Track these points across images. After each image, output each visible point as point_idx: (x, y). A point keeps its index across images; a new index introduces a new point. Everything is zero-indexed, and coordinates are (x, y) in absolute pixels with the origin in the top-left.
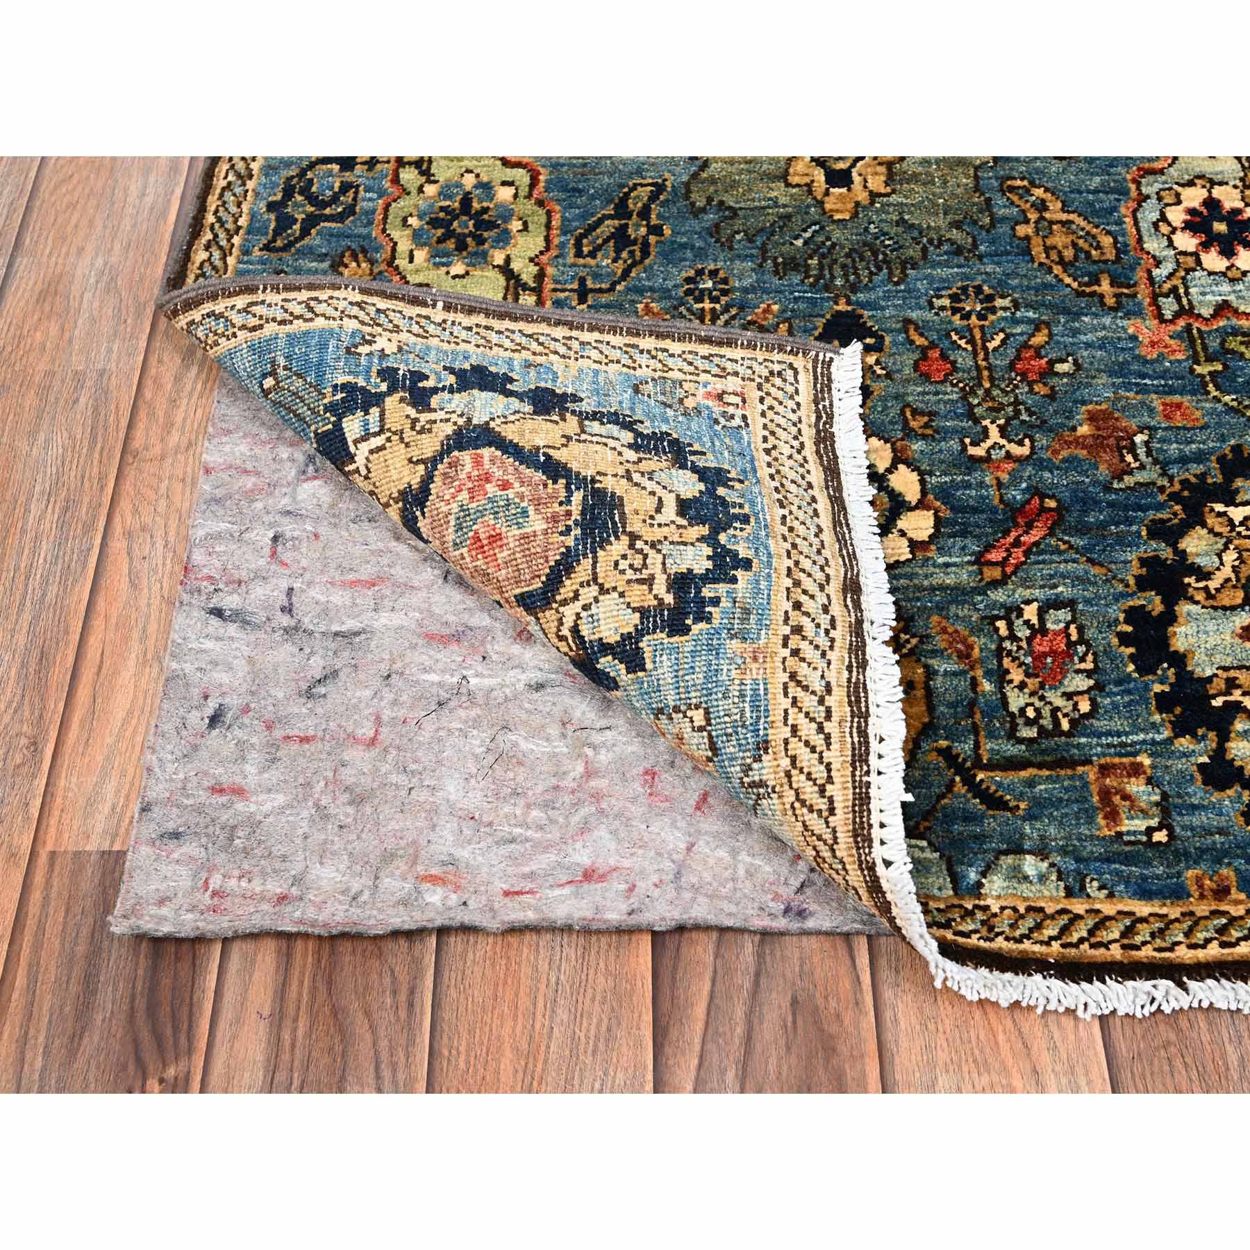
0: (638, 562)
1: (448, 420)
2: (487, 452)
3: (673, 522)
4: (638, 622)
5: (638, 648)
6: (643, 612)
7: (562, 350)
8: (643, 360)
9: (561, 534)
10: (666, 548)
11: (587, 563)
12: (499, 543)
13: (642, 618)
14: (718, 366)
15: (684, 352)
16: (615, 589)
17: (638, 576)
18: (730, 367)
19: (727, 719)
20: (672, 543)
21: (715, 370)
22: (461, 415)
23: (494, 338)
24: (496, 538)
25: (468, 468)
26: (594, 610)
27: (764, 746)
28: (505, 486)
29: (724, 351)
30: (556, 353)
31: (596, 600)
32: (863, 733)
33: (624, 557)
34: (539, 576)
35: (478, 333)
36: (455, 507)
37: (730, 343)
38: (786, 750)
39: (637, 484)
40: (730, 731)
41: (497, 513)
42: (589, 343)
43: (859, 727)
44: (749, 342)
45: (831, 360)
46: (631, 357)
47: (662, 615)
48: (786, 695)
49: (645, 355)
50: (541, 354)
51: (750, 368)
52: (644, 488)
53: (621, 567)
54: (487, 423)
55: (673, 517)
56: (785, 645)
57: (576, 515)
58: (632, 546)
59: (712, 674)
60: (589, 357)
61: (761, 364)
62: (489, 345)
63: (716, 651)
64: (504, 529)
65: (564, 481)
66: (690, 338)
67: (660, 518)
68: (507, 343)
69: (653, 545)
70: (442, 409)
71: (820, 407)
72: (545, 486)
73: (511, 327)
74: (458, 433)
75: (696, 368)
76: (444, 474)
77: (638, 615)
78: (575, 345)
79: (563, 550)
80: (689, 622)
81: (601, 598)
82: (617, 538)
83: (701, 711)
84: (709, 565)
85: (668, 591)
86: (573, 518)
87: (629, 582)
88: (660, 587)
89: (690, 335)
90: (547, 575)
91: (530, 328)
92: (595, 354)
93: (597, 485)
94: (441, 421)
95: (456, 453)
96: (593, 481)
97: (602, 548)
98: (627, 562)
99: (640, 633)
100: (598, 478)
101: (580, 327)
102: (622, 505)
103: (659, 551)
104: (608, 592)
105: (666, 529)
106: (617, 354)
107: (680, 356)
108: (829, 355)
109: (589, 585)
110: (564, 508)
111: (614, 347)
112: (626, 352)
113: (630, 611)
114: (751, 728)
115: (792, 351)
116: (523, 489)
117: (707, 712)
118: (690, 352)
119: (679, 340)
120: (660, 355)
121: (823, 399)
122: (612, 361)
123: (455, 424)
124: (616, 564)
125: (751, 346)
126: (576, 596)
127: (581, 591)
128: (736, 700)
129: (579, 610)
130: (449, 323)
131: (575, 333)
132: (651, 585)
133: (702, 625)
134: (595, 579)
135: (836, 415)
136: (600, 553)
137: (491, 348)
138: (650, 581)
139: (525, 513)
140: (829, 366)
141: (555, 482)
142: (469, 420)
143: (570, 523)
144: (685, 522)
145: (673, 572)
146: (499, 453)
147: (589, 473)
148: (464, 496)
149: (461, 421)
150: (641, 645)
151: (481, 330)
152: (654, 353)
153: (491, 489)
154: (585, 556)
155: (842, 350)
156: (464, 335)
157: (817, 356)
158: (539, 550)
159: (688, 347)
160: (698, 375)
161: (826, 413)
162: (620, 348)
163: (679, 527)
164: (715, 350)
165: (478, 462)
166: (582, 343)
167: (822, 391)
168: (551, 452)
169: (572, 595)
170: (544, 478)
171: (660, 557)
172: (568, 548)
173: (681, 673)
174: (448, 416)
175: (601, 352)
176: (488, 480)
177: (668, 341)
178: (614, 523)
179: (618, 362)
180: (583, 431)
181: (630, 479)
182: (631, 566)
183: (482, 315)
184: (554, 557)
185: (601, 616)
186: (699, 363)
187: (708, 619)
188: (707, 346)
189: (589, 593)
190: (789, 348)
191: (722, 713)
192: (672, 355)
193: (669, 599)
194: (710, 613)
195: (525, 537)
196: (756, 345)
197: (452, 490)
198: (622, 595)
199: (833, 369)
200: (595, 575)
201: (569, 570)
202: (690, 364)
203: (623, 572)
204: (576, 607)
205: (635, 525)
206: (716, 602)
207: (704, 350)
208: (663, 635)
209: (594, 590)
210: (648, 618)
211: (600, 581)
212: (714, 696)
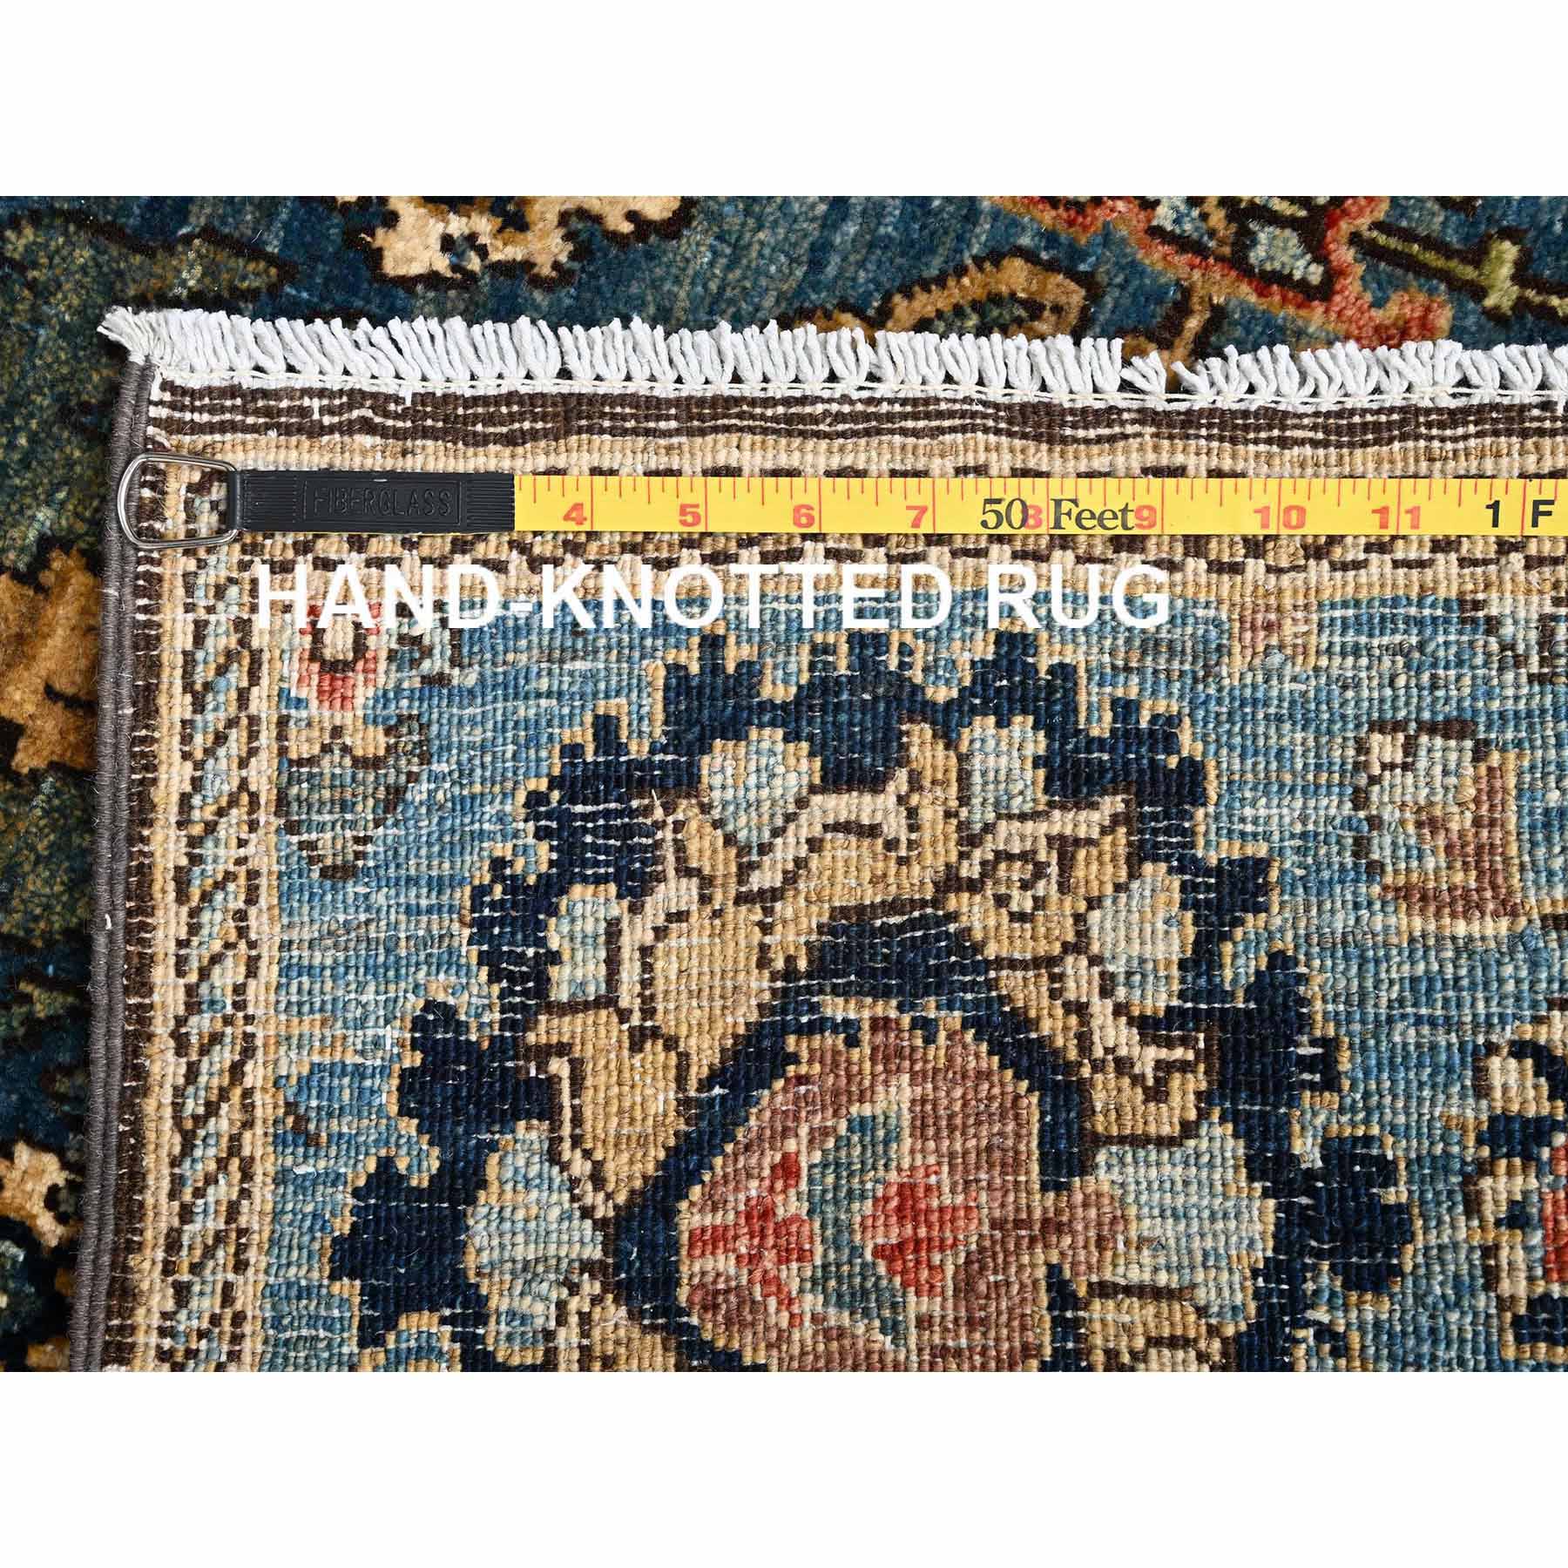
0: (1018, 871)
1: (585, 1319)
2: (690, 1218)
3: (901, 800)
4: (1163, 866)
5: (1218, 871)
6: (1137, 857)
7: (224, 1056)
8: (220, 856)
9: (929, 1040)
10: (980, 814)
11: (1010, 981)
12: (921, 1193)
13: (1156, 859)
14: (222, 671)
15: (186, 756)
16: (1079, 918)
17: (1054, 870)
18: (220, 640)
19: (1401, 681)
20: (964, 800)
21: (237, 676)
22: (574, 1289)
23: (206, 1225)
24: (908, 1202)
25: (724, 1263)
26: (1117, 968)
27: (1467, 609)
28: (787, 1169)
29: (171, 655)
30: (236, 1071)
31: (1095, 961)
32: (1455, 417)
33: (1001, 901)
34: (1017, 1097)
35: (195, 1269)
36: (811, 1302)
37: (148, 639)
38: (1486, 562)
39: (790, 879)
40: (1426, 677)
41: (850, 1192)
42: (190, 990)
43: (1442, 425)
44: (138, 592)
45: (166, 386)
46: (219, 886)
47: (1155, 817)
48: (1357, 565)
49: (208, 849)
50: (248, 1108)
51: (220, 592)
52: (800, 863)
53: (1028, 906)
54: (601, 1224)
55: (888, 799)
56: (1236, 569)
57: (888, 1009)
58: (973, 886)
59: (1301, 712)
60: (239, 989)
61: (202, 564)
62: (233, 1235)
63: (1246, 704)
64: (893, 1176)
65: (791, 1040)
66: (144, 741)
67: (895, 825)
68: (223, 1191)
69: (970, 840)
70: (549, 1335)
71: (327, 420)
72: (801, 1080)
73: (166, 1185)
74: (623, 1292)
75: (232, 723)
76: (729, 1323)
77: (1148, 868)
78: (201, 1024)
79: (969, 1035)
80: (1173, 762)
81: (1095, 948)
82: (953, 917)
83: (1376, 738)
84: (1022, 725)
85: (1094, 806)
86: (893, 1014)
87: (1064, 888)
88: (1087, 822)
89: (135, 741)
90: (1018, 1077)
91: (163, 1138)
92: (227, 975)
93: (802, 964)
94: (585, 1334)
95: (683, 1294)
96: (790, 973)
97: (978, 948)
98: (1015, 893)
99: (1186, 864)
100: (779, 964)
101: (142, 1016)
102: (860, 909)
103: (988, 828)
104: (1082, 934)
105: (926, 814)
106: (216, 922)
107: (199, 765)
108: (156, 393)
109: (1061, 977)
110: (866, 1037)
111: (194, 929)
112: (206, 897)
113: (1135, 885)
114: (1428, 631)
115: (153, 486)
116: (804, 1130)
117: (1379, 726)
118: (186, 739)
119: (151, 767)
120: (202, 813)
121: (304, 412)
122: (242, 932)
123: (596, 1300)
124: (1021, 917)
125: (151, 586)
126: (1080, 1009)
127: (1071, 995)
128: (1364, 661)
129: (1109, 1003)
130: (167, 1343)
131: (161, 1028)
132: (1077, 842)
133: (1185, 737)
134: (1050, 961)
135: (351, 383)
136: (991, 951)
137: (242, 1232)
138: (1066, 847)
139: (862, 1125)
140: (184, 391)
141: (795, 1059)
142: (587, 1266)
143: (906, 1020)
144: (902, 775)
145: (1043, 799)
146: (696, 1192)
147: (760, 985)
148: (791, 1276)
149: (590, 1287)
150: (1214, 862)
151: (184, 1259)
152: (197, 830)
153: (791, 1206)
154: (992, 985)
155: (137, 358)
156: (205, 1304)
157: (156, 422)
158: (958, 1092)
159: (168, 747)
160: (253, 720)
161: (350, 407)
162: (193, 913)
163: (915, 783)
164: (172, 677)
165: (717, 1239)
166: (193, 1006)
167: (267, 412)
168: (697, 1072)
169: (1073, 1020)
170: (779, 1084)
171: (1003, 826)
172: (966, 1024)
173: (1288, 778)
174: (574, 1320)
175: (216, 959)
176: (767, 1213)
177: (158, 795)
178: (913, 924)
179: (241, 916)
180: (608, 1000)
181: (775, 894)
182: (1025, 886)
183: (133, 1261)
184: (979, 1056)
185: (1135, 950)
186: (214, 718)
187: (1172, 721)
188: (162, 700)
189: (1079, 978)
190: (147, 493)
191: (1388, 692)
192: (197, 784)
193: (1113, 804)
194: (1155, 718)
195: (920, 1128)
196: (147, 576)
197: (772, 1302)
198: (1094, 903)
199: (195, 383)
200: (1037, 963)
201: (1021, 1021)
202: (221, 739)
203: (1040, 903)
204: (1101, 1009)
205: (918, 880)
206: (1125, 709)
207: (174, 705)
208: (1200, 813)
209: (1076, 967)
210: (1156, 845)
211: (1057, 949)
212: (1350, 711)
